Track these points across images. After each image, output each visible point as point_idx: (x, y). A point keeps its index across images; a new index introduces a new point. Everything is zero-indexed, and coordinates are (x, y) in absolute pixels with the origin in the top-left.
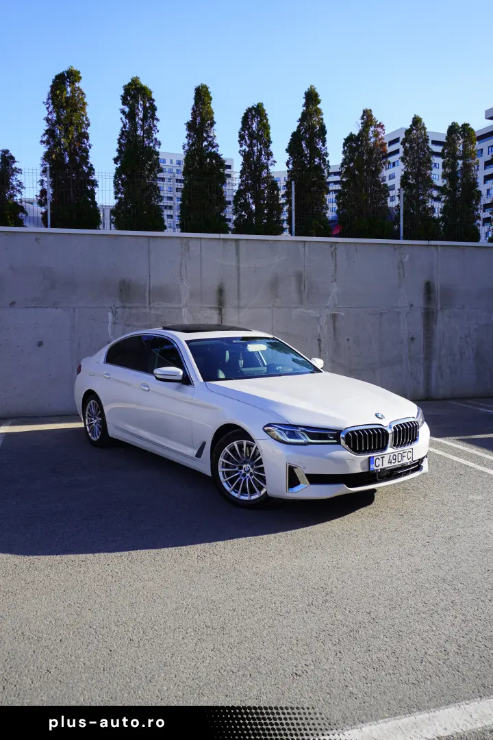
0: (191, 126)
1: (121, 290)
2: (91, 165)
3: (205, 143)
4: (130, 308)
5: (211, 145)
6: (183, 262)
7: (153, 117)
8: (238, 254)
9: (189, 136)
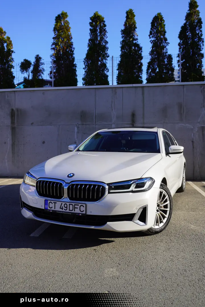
0: (123, 32)
1: (81, 116)
2: (74, 57)
3: (131, 39)
4: (85, 125)
5: (134, 39)
6: (113, 100)
7: (105, 31)
8: (143, 94)
9: (123, 37)
